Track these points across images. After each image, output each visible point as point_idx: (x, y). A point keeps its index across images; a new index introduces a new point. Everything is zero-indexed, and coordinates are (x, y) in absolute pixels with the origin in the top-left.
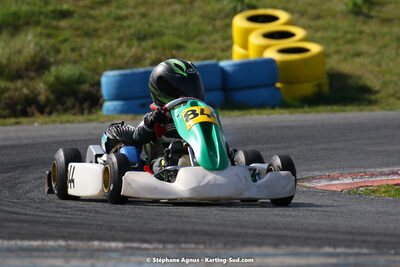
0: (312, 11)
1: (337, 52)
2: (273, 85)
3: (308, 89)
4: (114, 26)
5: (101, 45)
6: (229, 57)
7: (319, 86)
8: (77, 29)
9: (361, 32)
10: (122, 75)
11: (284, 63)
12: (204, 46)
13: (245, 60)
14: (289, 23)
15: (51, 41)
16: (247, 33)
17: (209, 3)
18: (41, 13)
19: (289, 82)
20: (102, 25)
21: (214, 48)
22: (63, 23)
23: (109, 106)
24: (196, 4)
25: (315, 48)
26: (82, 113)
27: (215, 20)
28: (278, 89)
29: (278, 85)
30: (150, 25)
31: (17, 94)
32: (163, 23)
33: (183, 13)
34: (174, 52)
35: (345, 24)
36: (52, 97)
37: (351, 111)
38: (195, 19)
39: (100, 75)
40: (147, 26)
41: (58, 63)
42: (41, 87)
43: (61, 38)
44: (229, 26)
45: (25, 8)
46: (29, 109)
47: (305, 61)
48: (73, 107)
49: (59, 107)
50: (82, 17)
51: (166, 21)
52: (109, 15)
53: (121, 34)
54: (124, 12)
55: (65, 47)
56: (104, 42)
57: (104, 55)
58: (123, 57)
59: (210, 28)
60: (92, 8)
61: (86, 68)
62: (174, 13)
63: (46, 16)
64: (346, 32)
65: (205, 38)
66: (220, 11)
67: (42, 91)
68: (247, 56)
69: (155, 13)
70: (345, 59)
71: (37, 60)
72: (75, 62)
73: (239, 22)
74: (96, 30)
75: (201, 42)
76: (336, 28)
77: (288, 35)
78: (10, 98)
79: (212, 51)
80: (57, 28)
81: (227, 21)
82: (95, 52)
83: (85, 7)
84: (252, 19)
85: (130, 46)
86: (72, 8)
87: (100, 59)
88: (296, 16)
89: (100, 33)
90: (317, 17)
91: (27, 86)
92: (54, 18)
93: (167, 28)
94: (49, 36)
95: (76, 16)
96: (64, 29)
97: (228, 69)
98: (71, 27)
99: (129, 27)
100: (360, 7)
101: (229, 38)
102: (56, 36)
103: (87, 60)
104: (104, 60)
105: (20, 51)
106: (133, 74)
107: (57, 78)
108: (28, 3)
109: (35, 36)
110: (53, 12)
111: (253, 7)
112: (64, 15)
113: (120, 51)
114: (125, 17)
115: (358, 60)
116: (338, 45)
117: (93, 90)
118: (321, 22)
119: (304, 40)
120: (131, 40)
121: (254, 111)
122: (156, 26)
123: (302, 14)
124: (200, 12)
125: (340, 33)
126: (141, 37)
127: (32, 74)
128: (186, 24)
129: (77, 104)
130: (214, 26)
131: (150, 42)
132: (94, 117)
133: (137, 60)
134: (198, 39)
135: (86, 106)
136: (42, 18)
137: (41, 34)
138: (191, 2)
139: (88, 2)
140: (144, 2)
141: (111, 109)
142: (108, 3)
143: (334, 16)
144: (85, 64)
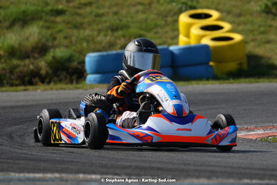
0: (236, 11)
1: (253, 40)
2: (208, 63)
3: (232, 66)
4: (94, 21)
5: (86, 34)
6: (177, 44)
7: (240, 64)
8: (68, 23)
9: (271, 26)
10: (100, 56)
11: (216, 48)
12: (158, 35)
13: (188, 46)
14: (219, 19)
15: (49, 32)
16: (189, 26)
17: (163, 4)
18: (43, 11)
19: (219, 61)
20: (86, 20)
21: (166, 37)
22: (59, 19)
23: (91, 78)
24: (154, 5)
25: (237, 37)
26: (72, 83)
27: (166, 16)
28: (211, 66)
29: (211, 63)
30: (120, 20)
31: (26, 69)
32: (129, 19)
33: (144, 12)
35: (259, 20)
36: (50, 71)
37: (263, 82)
38: (152, 16)
39: (85, 56)
40: (118, 21)
41: (54, 47)
42: (43, 64)
43: (57, 29)
44: (177, 21)
45: (33, 8)
46: (34, 80)
47: (230, 46)
48: (66, 78)
49: (55, 78)
50: (72, 14)
51: (132, 17)
52: (91, 13)
53: (100, 26)
54: (102, 11)
55: (60, 36)
56: (87, 32)
57: (88, 41)
58: (100, 43)
59: (163, 22)
60: (79, 8)
61: (74, 51)
62: (137, 12)
63: (47, 14)
64: (260, 26)
65: (159, 30)
66: (170, 11)
67: (43, 67)
68: (189, 43)
69: (124, 12)
70: (259, 45)
71: (40, 45)
72: (66, 47)
73: (184, 19)
74: (82, 24)
75: (156, 33)
76: (252, 23)
77: (218, 28)
78: (20, 72)
79: (164, 39)
80: (54, 22)
81: (175, 18)
82: (82, 39)
83: (74, 7)
84: (193, 16)
85: (106, 35)
86: (65, 8)
87: (85, 45)
88: (224, 14)
89: (84, 26)
90: (240, 15)
91: (33, 64)
92: (52, 15)
93: (132, 22)
94: (48, 28)
95: (67, 13)
96: (59, 23)
97: (176, 52)
98: (64, 21)
99: (105, 22)
100: (270, 8)
101: (177, 30)
102: (54, 28)
103: (75, 45)
104: (88, 45)
105: (28, 39)
106: (108, 55)
107: (54, 58)
108: (34, 5)
109: (39, 28)
110: (52, 11)
111: (194, 8)
112: (60, 13)
113: (99, 39)
114: (103, 15)
115: (268, 46)
116: (254, 35)
117: (80, 67)
118: (242, 19)
119: (230, 31)
120: (107, 31)
121: (194, 82)
122: (124, 21)
123: (229, 13)
124: (155, 12)
125: (256, 27)
126: (114, 29)
127: (36, 55)
128: (146, 20)
129: (68, 77)
130: (166, 21)
131: (120, 33)
132: (80, 85)
133: (111, 45)
134: (154, 30)
135: (74, 77)
136: (44, 15)
137: (43, 27)
138: (150, 4)
139: (75, 3)
140: (117, 4)
141: (92, 79)
142: (90, 4)
143: (251, 14)
144: (74, 48)
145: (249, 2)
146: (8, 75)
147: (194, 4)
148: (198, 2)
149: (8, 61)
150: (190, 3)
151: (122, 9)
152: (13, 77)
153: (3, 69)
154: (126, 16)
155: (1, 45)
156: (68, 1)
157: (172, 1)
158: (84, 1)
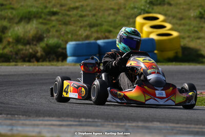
0: (179, 16)
1: (189, 37)
2: (153, 51)
3: (171, 54)
4: (78, 20)
7: (177, 53)
8: (60, 21)
9: (202, 27)
10: (77, 44)
11: (159, 41)
14: (164, 21)
15: (47, 27)
16: (142, 25)
17: (128, 10)
18: (42, 12)
19: (161, 50)
20: (73, 19)
22: (54, 18)
24: (121, 10)
25: (175, 34)
26: (58, 61)
27: (129, 18)
28: (155, 54)
29: (156, 52)
30: (97, 20)
31: (27, 52)
32: (103, 19)
33: (114, 15)
34: (107, 34)
35: (194, 23)
36: (44, 54)
38: (119, 18)
40: (95, 21)
41: (48, 37)
43: (51, 25)
45: (34, 10)
46: (32, 60)
47: (170, 40)
49: (47, 59)
50: (63, 15)
51: (105, 18)
52: (76, 15)
53: (82, 24)
54: (84, 13)
55: (53, 31)
57: (72, 34)
58: (81, 35)
59: (127, 22)
60: (68, 11)
62: (109, 15)
64: (194, 27)
66: (132, 14)
67: (39, 51)
69: (100, 14)
70: (192, 40)
71: (38, 36)
73: (139, 20)
74: (69, 22)
76: (190, 25)
77: (162, 27)
78: (23, 54)
80: (49, 20)
81: (134, 20)
82: (68, 33)
83: (65, 10)
84: (146, 18)
85: (85, 30)
86: (58, 10)
87: (70, 36)
88: (170, 18)
89: (71, 23)
90: (181, 19)
91: (32, 49)
92: (48, 15)
93: (105, 22)
94: (45, 24)
95: (60, 14)
96: (53, 21)
98: (57, 20)
99: (86, 21)
100: (203, 15)
102: (49, 24)
103: (63, 36)
104: (72, 37)
106: (82, 44)
107: (47, 45)
110: (49, 12)
112: (54, 14)
113: (80, 32)
114: (85, 16)
115: (199, 41)
116: (190, 33)
117: (64, 51)
118: (183, 22)
120: (86, 27)
122: (99, 22)
123: (174, 17)
124: (122, 15)
125: (192, 27)
126: (91, 26)
127: (35, 43)
128: (115, 20)
129: (56, 58)
131: (94, 29)
132: (63, 64)
133: (87, 37)
135: (60, 59)
136: (43, 15)
138: (119, 10)
139: (67, 8)
140: (95, 9)
141: (71, 60)
142: (77, 8)
143: (190, 19)
144: (62, 38)
145: (189, 10)
146: (14, 56)
147: (150, 10)
148: (153, 9)
149: (15, 47)
150: (147, 9)
151: (99, 12)
152: (17, 57)
153: (11, 52)
154: (101, 18)
155: (10, 35)
156: (62, 6)
157: (135, 8)
158: (72, 6)
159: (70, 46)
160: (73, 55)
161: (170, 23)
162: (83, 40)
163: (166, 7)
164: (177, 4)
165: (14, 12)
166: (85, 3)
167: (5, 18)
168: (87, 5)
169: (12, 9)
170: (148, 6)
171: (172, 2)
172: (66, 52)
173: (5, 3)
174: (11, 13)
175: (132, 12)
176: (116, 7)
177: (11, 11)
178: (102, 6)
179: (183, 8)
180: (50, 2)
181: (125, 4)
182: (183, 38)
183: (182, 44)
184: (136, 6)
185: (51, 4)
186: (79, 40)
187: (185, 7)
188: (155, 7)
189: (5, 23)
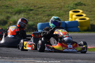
0: (89, 10)
1: (94, 20)
2: (77, 27)
3: (86, 28)
4: (43, 13)
5: (39, 17)
6: (68, 20)
7: (88, 27)
8: (34, 13)
10: (42, 24)
11: (80, 22)
12: (63, 18)
15: (28, 16)
16: (72, 15)
17: (65, 8)
18: (26, 10)
19: (81, 26)
20: (40, 12)
21: (65, 18)
22: (31, 12)
24: (62, 8)
25: (88, 19)
28: (79, 28)
29: (79, 27)
30: (51, 13)
32: (54, 12)
33: (59, 10)
38: (62, 12)
40: (50, 13)
45: (22, 8)
47: (85, 21)
48: (32, 31)
49: (28, 31)
50: (36, 11)
51: (55, 12)
52: (42, 10)
53: (44, 15)
54: (45, 10)
56: (40, 16)
58: (44, 20)
59: (65, 14)
60: (38, 9)
62: (57, 10)
66: (68, 10)
68: (72, 20)
69: (52, 10)
72: (33, 21)
74: (38, 14)
75: (63, 17)
76: (94, 14)
77: (82, 15)
80: (29, 13)
81: (68, 12)
83: (36, 8)
84: (74, 12)
85: (46, 18)
86: (33, 9)
87: (39, 20)
88: (85, 11)
89: (39, 14)
90: (90, 12)
92: (29, 11)
96: (31, 13)
97: (67, 23)
98: (33, 13)
99: (46, 13)
101: (68, 16)
102: (29, 15)
103: (36, 20)
108: (23, 7)
109: (24, 15)
110: (29, 9)
112: (31, 10)
113: (43, 18)
114: (46, 11)
116: (94, 18)
117: (36, 27)
118: (91, 13)
119: (86, 17)
120: (46, 16)
121: (72, 33)
123: (87, 11)
126: (49, 15)
128: (59, 13)
130: (66, 13)
134: (62, 16)
135: (34, 31)
136: (26, 11)
138: (61, 8)
139: (37, 7)
140: (50, 8)
142: (42, 7)
143: (94, 12)
144: (35, 21)
147: (76, 8)
148: (77, 7)
150: (74, 7)
151: (52, 9)
154: (53, 12)
155: (11, 20)
156: (35, 6)
157: (69, 7)
158: (40, 6)
159: (39, 25)
160: (40, 29)
161: (85, 14)
162: (45, 22)
163: (83, 6)
164: (88, 5)
165: (13, 10)
166: (46, 5)
167: (8, 13)
168: (47, 6)
169: (12, 8)
170: (75, 6)
171: (86, 4)
172: (37, 27)
173: (8, 5)
174: (12, 10)
175: (67, 9)
176: (60, 7)
177: (11, 9)
178: (53, 6)
179: (91, 7)
180: (29, 5)
181: (64, 5)
182: (91, 21)
183: (91, 23)
184: (69, 6)
185: (30, 6)
186: (43, 22)
187: (92, 6)
188: (78, 7)
189: (9, 15)
